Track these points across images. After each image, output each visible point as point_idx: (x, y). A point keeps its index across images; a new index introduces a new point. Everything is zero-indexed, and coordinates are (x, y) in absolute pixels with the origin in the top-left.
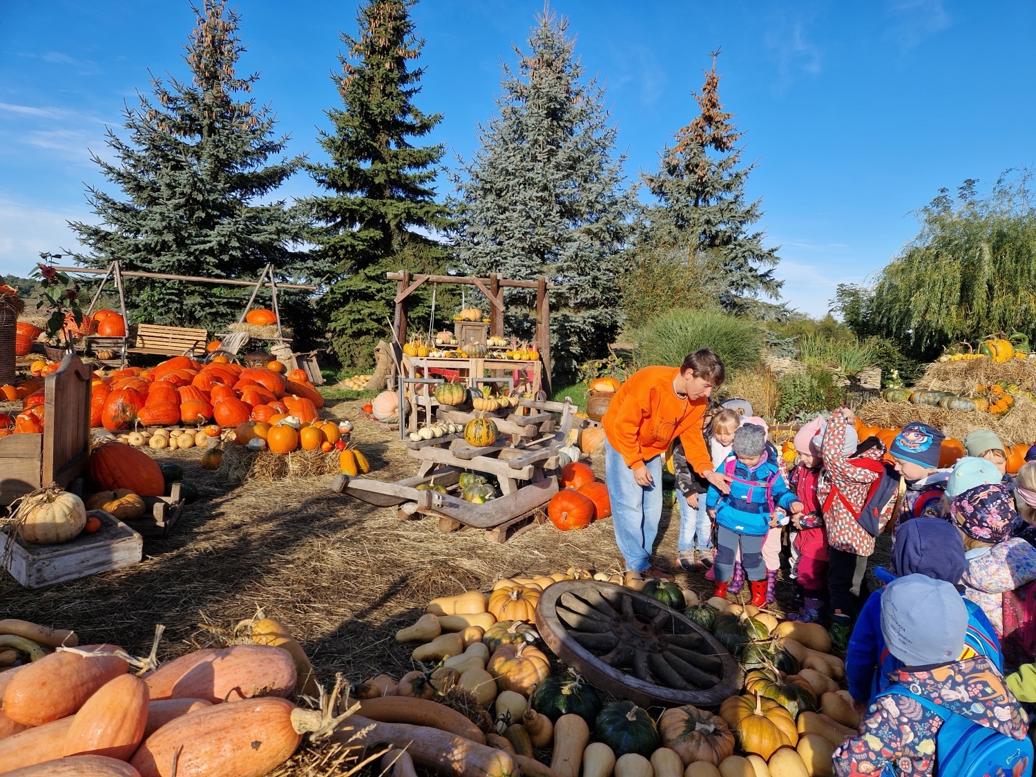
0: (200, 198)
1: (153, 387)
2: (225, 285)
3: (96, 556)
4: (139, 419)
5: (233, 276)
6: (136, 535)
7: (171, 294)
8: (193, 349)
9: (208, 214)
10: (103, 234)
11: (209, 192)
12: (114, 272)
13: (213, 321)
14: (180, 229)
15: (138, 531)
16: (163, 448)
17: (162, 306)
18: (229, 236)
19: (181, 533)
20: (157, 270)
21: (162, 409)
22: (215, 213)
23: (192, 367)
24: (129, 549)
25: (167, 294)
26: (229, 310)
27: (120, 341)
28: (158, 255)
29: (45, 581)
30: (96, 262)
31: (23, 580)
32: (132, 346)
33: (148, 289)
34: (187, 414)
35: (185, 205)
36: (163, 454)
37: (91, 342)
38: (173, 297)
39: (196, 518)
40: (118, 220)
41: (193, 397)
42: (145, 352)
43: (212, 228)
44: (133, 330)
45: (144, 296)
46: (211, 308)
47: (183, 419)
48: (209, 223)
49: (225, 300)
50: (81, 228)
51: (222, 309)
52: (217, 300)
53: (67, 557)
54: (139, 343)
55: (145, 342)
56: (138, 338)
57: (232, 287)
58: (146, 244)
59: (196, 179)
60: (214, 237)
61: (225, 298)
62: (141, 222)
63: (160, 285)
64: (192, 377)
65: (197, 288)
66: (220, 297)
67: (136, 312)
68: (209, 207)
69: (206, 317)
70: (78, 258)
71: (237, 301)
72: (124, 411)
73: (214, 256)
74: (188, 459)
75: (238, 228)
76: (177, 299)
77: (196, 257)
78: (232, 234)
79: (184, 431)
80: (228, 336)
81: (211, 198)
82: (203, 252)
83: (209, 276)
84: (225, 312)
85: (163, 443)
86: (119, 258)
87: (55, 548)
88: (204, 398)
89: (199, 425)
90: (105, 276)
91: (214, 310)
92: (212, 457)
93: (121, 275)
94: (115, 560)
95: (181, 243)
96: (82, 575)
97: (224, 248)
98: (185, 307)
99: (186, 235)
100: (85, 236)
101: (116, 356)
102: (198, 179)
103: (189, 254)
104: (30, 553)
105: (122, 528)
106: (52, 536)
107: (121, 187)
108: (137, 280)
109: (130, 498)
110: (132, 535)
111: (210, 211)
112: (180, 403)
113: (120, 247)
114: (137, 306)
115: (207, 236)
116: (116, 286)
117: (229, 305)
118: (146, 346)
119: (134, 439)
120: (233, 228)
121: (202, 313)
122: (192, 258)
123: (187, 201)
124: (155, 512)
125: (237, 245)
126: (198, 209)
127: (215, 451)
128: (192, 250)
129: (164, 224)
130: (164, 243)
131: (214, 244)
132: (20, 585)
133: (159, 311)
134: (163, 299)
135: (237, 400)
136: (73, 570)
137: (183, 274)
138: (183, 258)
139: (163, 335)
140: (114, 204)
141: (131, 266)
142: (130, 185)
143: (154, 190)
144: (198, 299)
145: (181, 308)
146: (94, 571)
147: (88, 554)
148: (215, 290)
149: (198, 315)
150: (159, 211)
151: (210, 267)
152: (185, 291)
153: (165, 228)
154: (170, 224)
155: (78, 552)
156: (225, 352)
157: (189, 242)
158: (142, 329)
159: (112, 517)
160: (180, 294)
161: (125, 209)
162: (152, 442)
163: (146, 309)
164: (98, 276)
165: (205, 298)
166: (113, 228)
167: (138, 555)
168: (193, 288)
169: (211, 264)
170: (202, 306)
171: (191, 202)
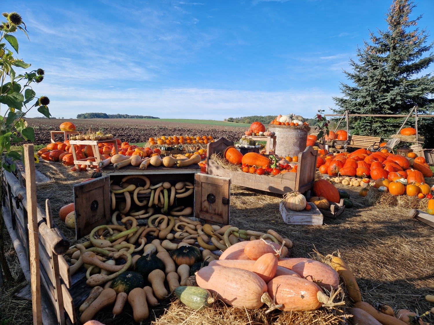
0: (384, 79)
1: (348, 160)
2: (393, 117)
3: (307, 218)
4: (340, 172)
5: (398, 113)
6: (321, 215)
7: (368, 123)
8: (373, 146)
9: (388, 86)
10: (344, 100)
11: (389, 76)
12: (346, 115)
13: (385, 133)
14: (374, 95)
15: (322, 213)
16: (347, 185)
17: (363, 128)
18: (396, 95)
19: (340, 219)
20: (362, 113)
21: (349, 169)
22: (391, 85)
23: (366, 153)
24: (318, 219)
25: (366, 123)
26: (393, 129)
27: (345, 142)
28: (364, 106)
29: (290, 222)
30: (340, 112)
31: (285, 220)
32: (349, 144)
33: (358, 121)
34: (359, 172)
35: (377, 84)
36: (346, 187)
37: (334, 142)
38: (368, 124)
39: (349, 214)
40: (350, 94)
41: (363, 166)
42: (353, 147)
43: (389, 92)
44: (350, 137)
45: (356, 124)
46: (385, 128)
47: (357, 174)
48: (387, 90)
49: (392, 124)
51: (390, 128)
52: (388, 124)
53: (298, 216)
54: (352, 143)
55: (354, 142)
56: (352, 141)
57: (396, 118)
58: (359, 103)
59: (383, 72)
60: (389, 96)
61: (392, 123)
62: (359, 94)
63: (363, 119)
64: (365, 157)
65: (379, 119)
67: (353, 130)
68: (388, 83)
69: (382, 132)
70: (334, 111)
71: (398, 124)
72: (335, 169)
73: (388, 105)
74: (355, 191)
75: (401, 91)
76: (369, 125)
77: (380, 106)
78: (398, 94)
79: (357, 179)
80: (390, 140)
81: (389, 79)
82: (384, 103)
83: (386, 114)
84: (391, 129)
85: (347, 183)
86: (348, 109)
87: (295, 212)
88: (367, 166)
89: (363, 177)
90: (342, 117)
91: (386, 129)
92: (364, 192)
93: (348, 116)
94: (313, 221)
95: (373, 100)
96: (302, 224)
97: (393, 100)
98: (372, 128)
99: (376, 97)
101: (342, 148)
102: (384, 71)
103: (377, 105)
104: (287, 212)
105: (318, 211)
106: (294, 208)
107: (353, 80)
108: (355, 118)
109: (324, 201)
110: (320, 214)
111: (388, 85)
112: (357, 167)
113: (349, 105)
114: (353, 128)
115: (385, 96)
116: (345, 120)
117: (394, 126)
118: (354, 144)
119: (336, 180)
120: (398, 91)
121: (380, 130)
122: (378, 107)
123: (379, 82)
124: (331, 208)
125: (400, 98)
126: (383, 85)
127: (365, 189)
128: (378, 103)
129: (367, 93)
130: (367, 101)
131: (389, 99)
132: (284, 222)
133: (362, 130)
134: (364, 125)
135: (382, 169)
136: (299, 221)
137: (374, 114)
138: (374, 107)
139: (362, 140)
140: (350, 88)
141: (353, 112)
142: (356, 79)
143: (365, 80)
144: (379, 124)
145: (371, 128)
146: (306, 224)
147: (304, 217)
148: (388, 120)
149: (378, 131)
150: (365, 88)
151: (386, 110)
152: (373, 121)
153: (367, 95)
154: (369, 93)
155: (301, 215)
156: (387, 147)
157: (377, 99)
158: (354, 137)
159: (316, 206)
160: (371, 122)
161: (353, 90)
162: (343, 182)
163: (357, 129)
165: (383, 123)
166: (348, 98)
167: (321, 222)
168: (377, 120)
169: (387, 108)
170: (380, 127)
171: (380, 82)
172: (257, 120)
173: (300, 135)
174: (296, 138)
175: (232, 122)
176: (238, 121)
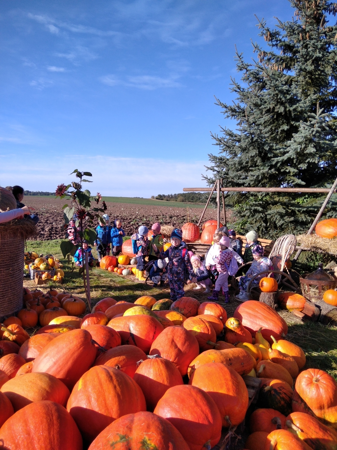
0: (282, 110)
9: (291, 125)
12: (217, 189)
18: (305, 143)
46: (292, 216)
49: (305, 209)
51: (303, 218)
52: (298, 209)
60: (292, 147)
63: (253, 197)
65: (281, 198)
66: (301, 207)
71: (313, 209)
76: (262, 209)
77: (277, 169)
78: (308, 140)
81: (292, 109)
83: (291, 186)
84: (304, 220)
91: (295, 218)
95: (264, 157)
98: (268, 217)
99: (267, 149)
103: (271, 167)
111: (292, 122)
120: (308, 133)
121: (282, 222)
123: (272, 116)
125: (313, 150)
126: (282, 123)
128: (274, 163)
131: (292, 154)
138: (267, 171)
144: (280, 209)
148: (299, 200)
151: (290, 177)
152: (270, 202)
157: (272, 155)
160: (266, 205)
165: (288, 207)
168: (277, 199)
169: (291, 174)
170: (282, 216)
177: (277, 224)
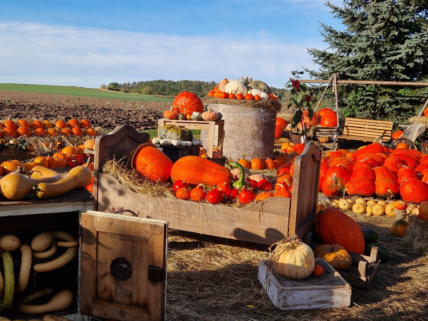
0: (395, 20)
1: (357, 166)
2: (409, 87)
3: (320, 295)
4: (346, 189)
5: (415, 79)
6: (348, 285)
7: (369, 95)
8: (382, 137)
9: (400, 32)
10: (328, 55)
11: (403, 14)
12: (333, 81)
13: (398, 115)
14: (379, 46)
15: (349, 282)
16: (362, 213)
17: (362, 105)
18: (415, 48)
19: (377, 289)
20: (360, 78)
21: (362, 183)
22: (406, 30)
23: (383, 152)
24: (342, 295)
25: (366, 96)
26: (410, 107)
27: (333, 130)
28: (362, 67)
29: (288, 306)
30: (323, 75)
31: (275, 302)
32: (341, 134)
33: (353, 92)
34: (380, 189)
35: (383, 28)
36: (361, 219)
37: (316, 130)
38: (370, 98)
39: (388, 277)
40: (338, 44)
41: (385, 176)
42: (349, 138)
43: (403, 43)
44: (342, 122)
45: (350, 98)
46: (397, 105)
47: (376, 192)
48: (400, 39)
49: (408, 99)
50: (314, 53)
51: (405, 106)
52: (402, 98)
53: (302, 292)
54: (345, 132)
55: (350, 131)
56: (345, 128)
57: (413, 88)
58: (355, 60)
59: (394, 6)
60: (403, 50)
61: (408, 97)
62: (353, 44)
63: (362, 89)
64: (384, 160)
65: (388, 90)
66: (404, 96)
67: (344, 109)
68: (402, 26)
69: (392, 112)
70: (312, 73)
71: (417, 99)
72: (336, 182)
73: (402, 64)
74: (380, 225)
75: (423, 40)
76: (372, 99)
77: (389, 67)
78: (418, 45)
79: (377, 202)
80: (409, 127)
81: (403, 19)
82: (395, 62)
83: (397, 80)
84: (407, 108)
85: (361, 210)
86: (337, 71)
87: (295, 283)
88: (392, 177)
89: (388, 198)
90: (327, 85)
91: (399, 107)
92: (399, 227)
93: (337, 83)
94: (334, 301)
95: (379, 56)
96: (311, 308)
97: (410, 57)
98: (378, 105)
99: (383, 50)
100: (317, 58)
101: (330, 141)
102: (396, 6)
103: (384, 64)
104: (280, 283)
105: (337, 277)
106: (293, 274)
107: (341, 20)
108: (347, 86)
109: (342, 253)
110: (344, 284)
111: (402, 29)
112: (375, 180)
113: (337, 63)
114: (345, 105)
115: (398, 49)
116: (333, 91)
117: (411, 102)
118: (350, 134)
119: (342, 204)
120: (419, 41)
121: (390, 109)
122: (386, 67)
123: (386, 24)
124: (359, 268)
125: (421, 54)
126: (393, 30)
127: (401, 222)
128: (386, 61)
129: (368, 43)
130: (367, 57)
131: (403, 55)
132: (273, 305)
133: (360, 108)
134: (363, 99)
135: (418, 181)
136: (305, 302)
137: (378, 80)
138: (380, 68)
139: (362, 126)
140: (336, 33)
141: (344, 77)
142: (348, 18)
143: (362, 20)
144: (388, 99)
145: (375, 106)
146: (318, 306)
147: (315, 293)
148: (401, 91)
149: (387, 110)
150: (365, 34)
151: (398, 73)
152: (379, 93)
153: (368, 46)
154: (372, 43)
155: (309, 290)
156: (406, 139)
157: (385, 55)
158: (349, 122)
159: (331, 266)
160: (375, 95)
161: (343, 36)
162: (354, 208)
163: (351, 107)
164: (323, 85)
165: (393, 97)
166: (333, 51)
167: (347, 301)
168: (384, 90)
169: (400, 71)
170: (390, 104)
171: (388, 25)
172: (164, 87)
173: (265, 118)
174: (257, 125)
175: (118, 90)
176: (128, 88)
177: (386, 111)
